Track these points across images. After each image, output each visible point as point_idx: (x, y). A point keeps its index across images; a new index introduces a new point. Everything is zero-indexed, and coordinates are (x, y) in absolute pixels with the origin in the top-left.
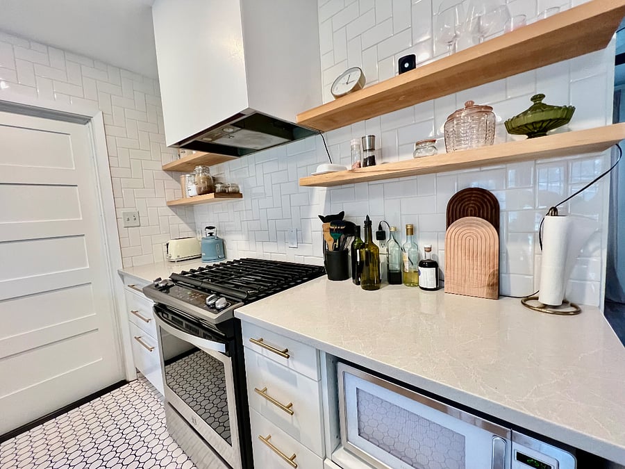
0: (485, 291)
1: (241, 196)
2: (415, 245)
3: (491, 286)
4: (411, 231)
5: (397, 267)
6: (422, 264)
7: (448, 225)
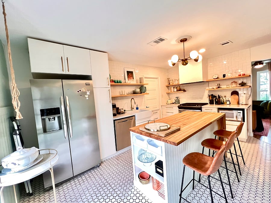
0: (237, 104)
1: (186, 91)
2: (226, 99)
3: (237, 103)
4: (225, 97)
5: (223, 102)
6: (227, 101)
7: (231, 95)
